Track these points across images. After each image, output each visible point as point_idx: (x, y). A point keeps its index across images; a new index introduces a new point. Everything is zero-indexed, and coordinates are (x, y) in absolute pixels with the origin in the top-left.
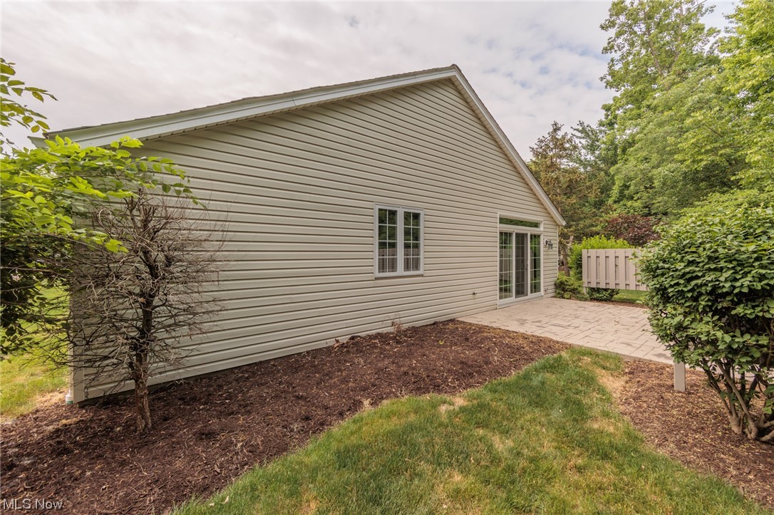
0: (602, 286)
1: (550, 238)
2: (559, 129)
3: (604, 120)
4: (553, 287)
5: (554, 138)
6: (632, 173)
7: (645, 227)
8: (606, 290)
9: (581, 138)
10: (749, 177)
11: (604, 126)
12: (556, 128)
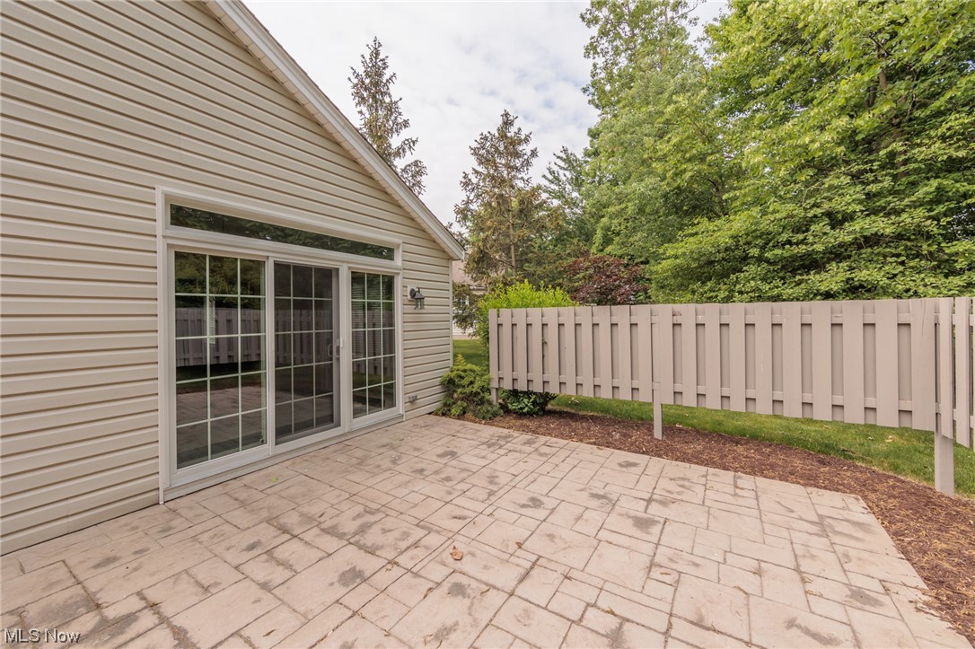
0: (521, 386)
1: (421, 284)
2: (511, 124)
3: (589, 148)
4: (438, 389)
5: (503, 136)
6: (605, 198)
7: (616, 275)
8: (528, 394)
9: (565, 169)
10: (744, 195)
11: (589, 156)
12: (507, 122)
